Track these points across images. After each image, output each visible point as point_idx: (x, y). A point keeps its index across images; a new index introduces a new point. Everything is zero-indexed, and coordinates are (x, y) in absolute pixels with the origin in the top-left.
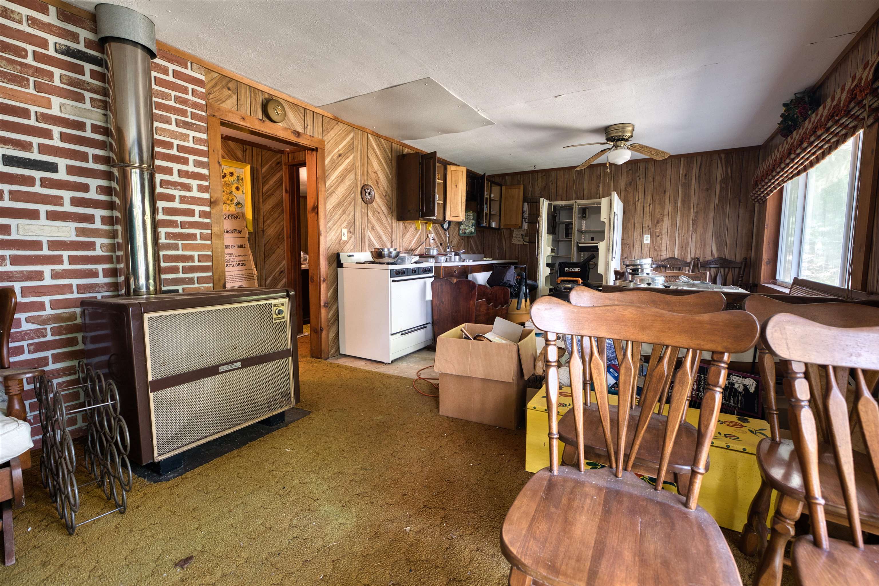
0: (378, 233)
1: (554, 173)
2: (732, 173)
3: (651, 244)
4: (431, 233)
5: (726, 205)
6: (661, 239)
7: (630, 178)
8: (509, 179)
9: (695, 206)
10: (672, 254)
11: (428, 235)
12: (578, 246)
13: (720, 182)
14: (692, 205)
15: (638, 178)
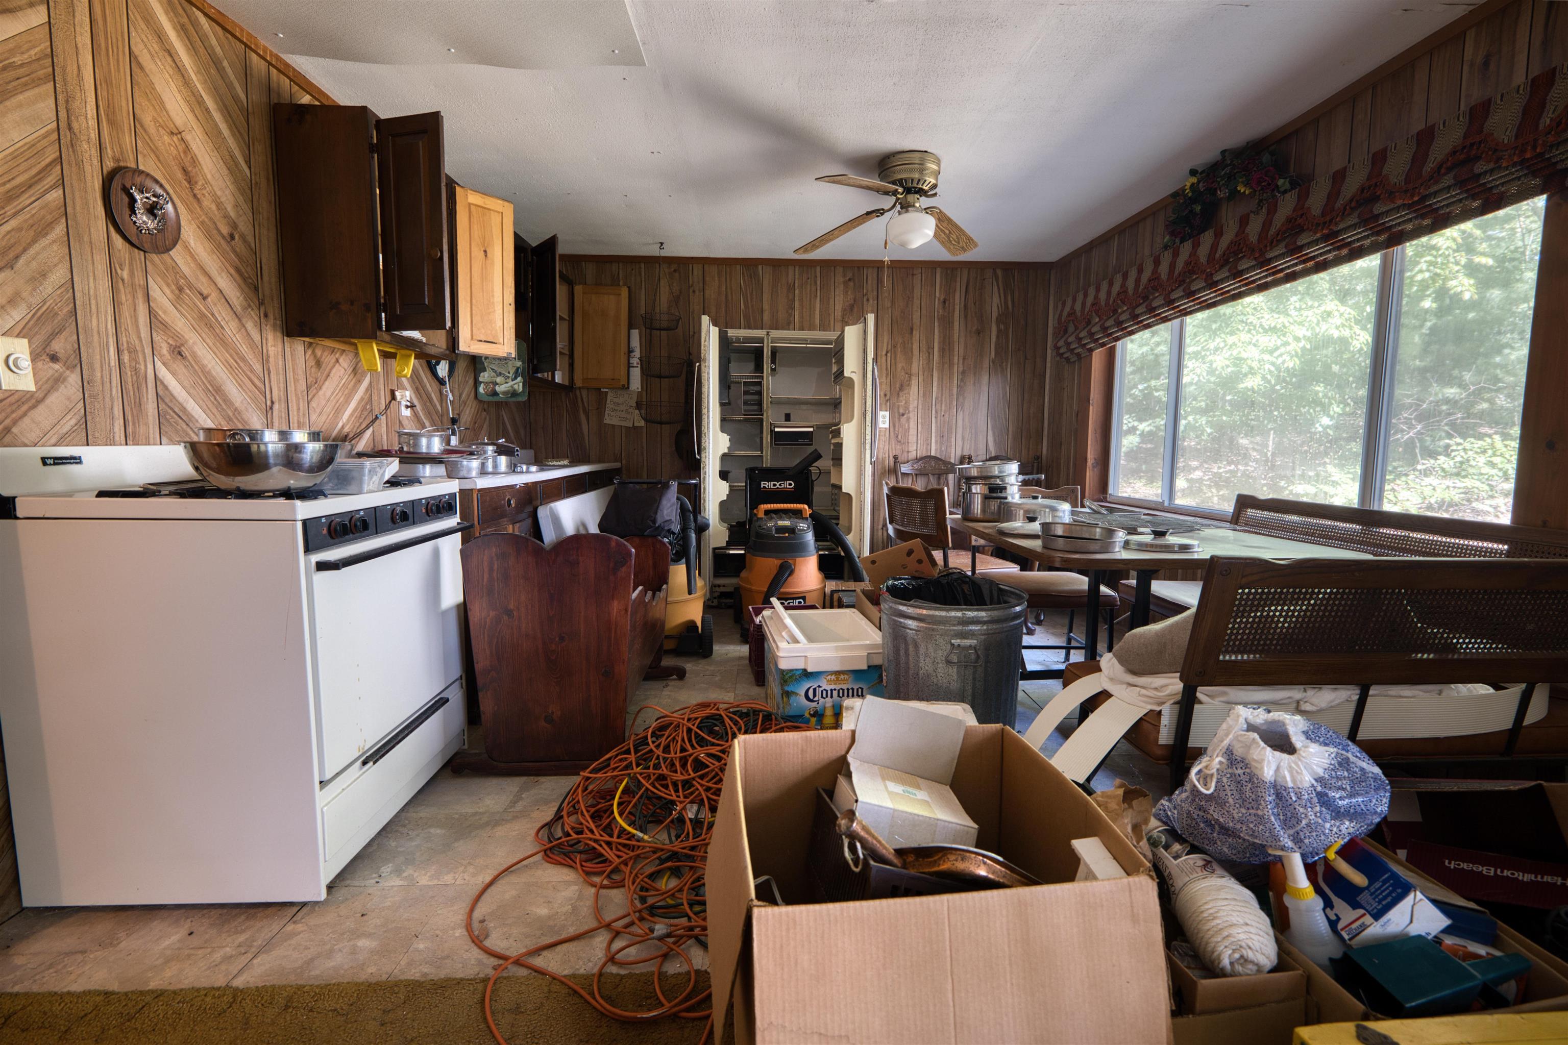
0: (207, 373)
1: (697, 270)
2: (1013, 307)
3: (892, 429)
4: (402, 387)
5: (1007, 362)
6: (908, 419)
7: (850, 296)
8: (590, 270)
9: (961, 361)
10: (927, 449)
11: (393, 393)
12: (772, 431)
13: (997, 319)
14: (956, 358)
15: (865, 299)
